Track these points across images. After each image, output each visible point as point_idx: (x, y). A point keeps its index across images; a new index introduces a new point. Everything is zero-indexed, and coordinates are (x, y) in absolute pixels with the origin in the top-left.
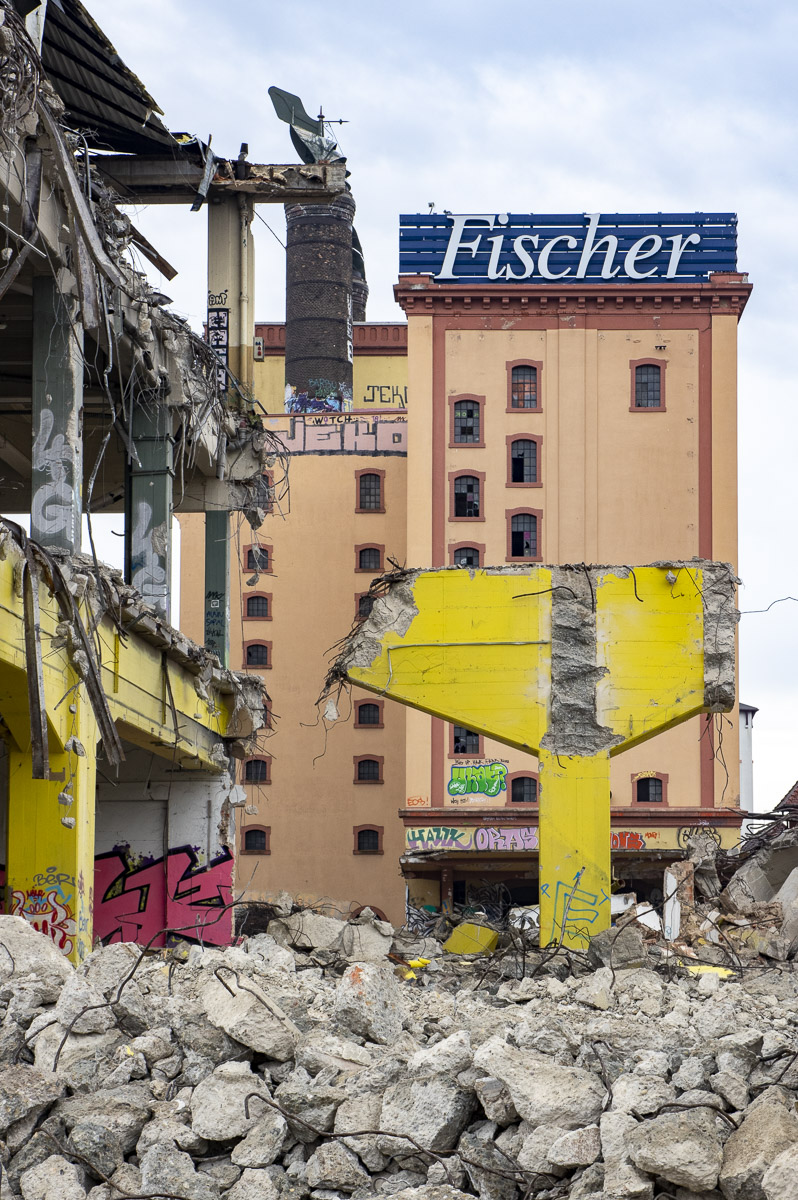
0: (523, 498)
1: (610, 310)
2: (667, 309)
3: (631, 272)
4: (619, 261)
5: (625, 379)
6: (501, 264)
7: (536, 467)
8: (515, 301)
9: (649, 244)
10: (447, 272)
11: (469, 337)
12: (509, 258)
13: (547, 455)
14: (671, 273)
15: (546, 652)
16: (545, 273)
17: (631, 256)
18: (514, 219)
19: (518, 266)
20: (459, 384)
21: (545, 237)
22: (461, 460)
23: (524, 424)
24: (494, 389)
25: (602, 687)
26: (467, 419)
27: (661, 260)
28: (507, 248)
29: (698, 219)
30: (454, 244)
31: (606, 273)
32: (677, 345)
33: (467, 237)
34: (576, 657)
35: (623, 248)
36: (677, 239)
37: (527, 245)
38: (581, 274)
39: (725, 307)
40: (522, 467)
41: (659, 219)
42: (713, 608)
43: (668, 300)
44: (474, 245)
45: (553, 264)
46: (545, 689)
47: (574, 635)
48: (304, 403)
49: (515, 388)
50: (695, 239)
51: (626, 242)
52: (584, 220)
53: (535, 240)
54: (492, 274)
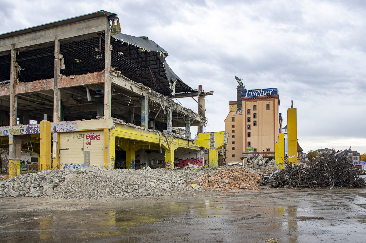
0: (255, 119)
1: (264, 99)
2: (270, 99)
3: (266, 95)
4: (265, 94)
5: (265, 106)
6: (252, 95)
7: (256, 116)
8: (254, 99)
9: (268, 92)
10: (246, 96)
11: (249, 103)
12: (253, 94)
13: (257, 115)
14: (270, 95)
15: (210, 140)
16: (257, 95)
17: (266, 93)
18: (253, 90)
19: (254, 95)
20: (248, 108)
21: (257, 92)
22: (248, 116)
23: (255, 112)
24: (251, 108)
25: (215, 143)
26: (249, 112)
27: (269, 93)
28: (253, 93)
29: (273, 89)
30: (247, 93)
31: (263, 95)
32: (271, 102)
33: (248, 92)
34: (212, 141)
35: (265, 92)
36: (271, 91)
37: (255, 93)
38: (260, 95)
39: (276, 98)
40: (255, 116)
41: (269, 89)
42: (225, 136)
43: (270, 98)
44: (249, 93)
45: (258, 95)
46: (210, 144)
47: (212, 139)
48: (239, 110)
49: (254, 108)
50: (273, 91)
51: (265, 91)
52: (261, 90)
53: (256, 92)
54: (251, 96)
